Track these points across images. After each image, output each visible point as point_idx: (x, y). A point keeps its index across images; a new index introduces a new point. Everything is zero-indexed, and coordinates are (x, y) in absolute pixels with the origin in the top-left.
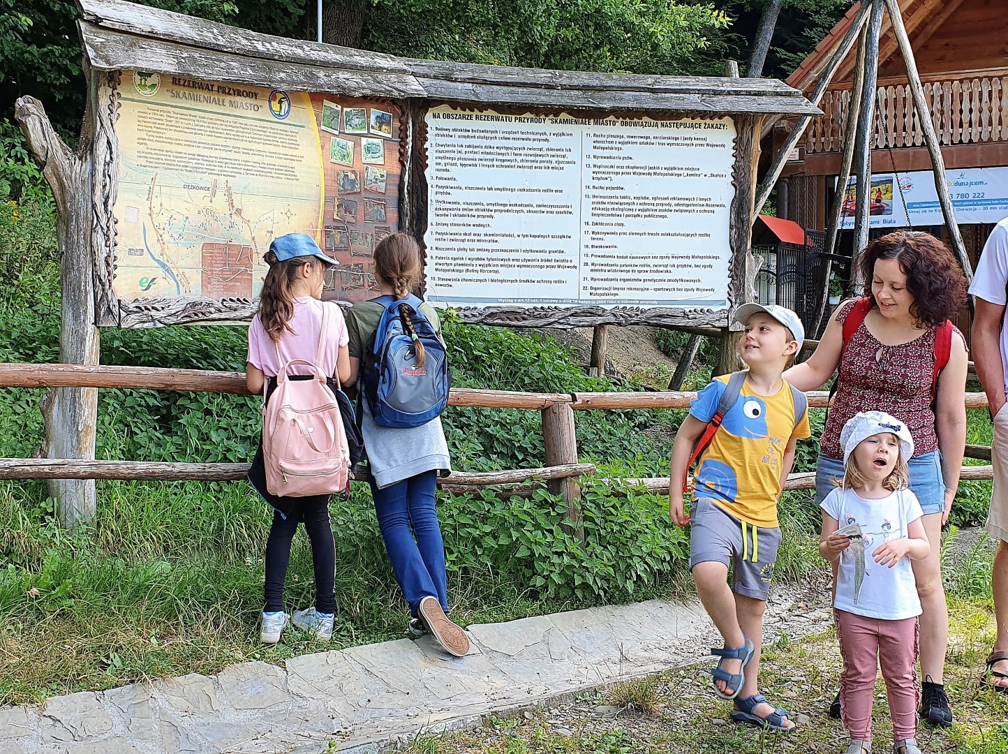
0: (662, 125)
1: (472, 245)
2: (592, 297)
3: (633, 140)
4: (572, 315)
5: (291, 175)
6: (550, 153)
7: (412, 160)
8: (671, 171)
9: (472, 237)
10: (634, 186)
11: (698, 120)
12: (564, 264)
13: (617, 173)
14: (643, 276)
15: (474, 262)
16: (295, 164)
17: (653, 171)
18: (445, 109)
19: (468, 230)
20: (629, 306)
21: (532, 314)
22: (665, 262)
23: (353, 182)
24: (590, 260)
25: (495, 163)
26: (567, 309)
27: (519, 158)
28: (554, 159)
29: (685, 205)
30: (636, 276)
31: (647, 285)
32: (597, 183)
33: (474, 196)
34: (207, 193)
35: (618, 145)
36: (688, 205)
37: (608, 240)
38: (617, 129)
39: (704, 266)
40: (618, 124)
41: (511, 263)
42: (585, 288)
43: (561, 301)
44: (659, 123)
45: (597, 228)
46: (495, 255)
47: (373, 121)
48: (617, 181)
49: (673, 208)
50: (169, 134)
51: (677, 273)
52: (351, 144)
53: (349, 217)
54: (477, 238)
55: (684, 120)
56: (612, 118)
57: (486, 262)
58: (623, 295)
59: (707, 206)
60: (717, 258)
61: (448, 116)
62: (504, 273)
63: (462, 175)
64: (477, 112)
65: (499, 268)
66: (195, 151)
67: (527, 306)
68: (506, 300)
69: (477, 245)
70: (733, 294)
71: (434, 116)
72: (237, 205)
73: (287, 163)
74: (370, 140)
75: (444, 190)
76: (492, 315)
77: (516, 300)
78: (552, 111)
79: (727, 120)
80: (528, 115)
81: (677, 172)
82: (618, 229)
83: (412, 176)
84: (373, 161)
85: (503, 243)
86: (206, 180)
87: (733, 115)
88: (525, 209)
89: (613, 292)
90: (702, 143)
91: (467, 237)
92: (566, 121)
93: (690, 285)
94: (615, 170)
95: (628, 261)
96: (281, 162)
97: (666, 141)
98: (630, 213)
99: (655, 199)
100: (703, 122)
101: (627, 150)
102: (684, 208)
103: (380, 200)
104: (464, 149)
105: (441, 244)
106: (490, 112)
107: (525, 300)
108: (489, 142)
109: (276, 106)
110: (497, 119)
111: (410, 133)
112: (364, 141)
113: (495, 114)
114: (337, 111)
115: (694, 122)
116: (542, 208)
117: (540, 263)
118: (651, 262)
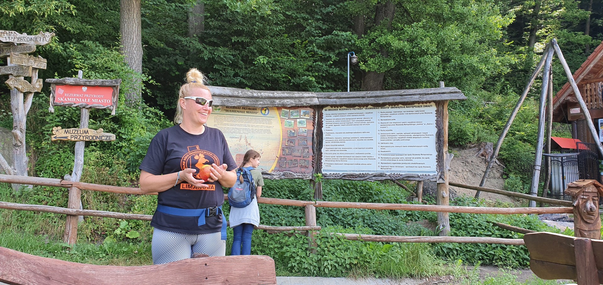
0: (407, 107)
1: (338, 152)
2: (382, 170)
3: (396, 113)
4: (374, 176)
5: (269, 132)
6: (365, 119)
7: (317, 125)
8: (411, 123)
9: (338, 149)
10: (396, 130)
11: (421, 104)
12: (370, 158)
13: (390, 125)
14: (401, 162)
15: (339, 158)
16: (270, 129)
17: (404, 124)
18: (329, 108)
19: (336, 147)
20: (396, 173)
21: (359, 176)
22: (410, 157)
23: (294, 133)
24: (381, 156)
25: (346, 124)
26: (372, 174)
27: (354, 122)
28: (366, 122)
29: (417, 135)
30: (399, 162)
31: (403, 165)
32: (382, 129)
33: (339, 136)
34: (238, 139)
35: (390, 115)
36: (418, 135)
37: (387, 149)
38: (389, 110)
39: (426, 158)
40: (390, 108)
41: (351, 158)
42: (379, 166)
43: (370, 171)
44: (406, 106)
45: (382, 145)
46: (346, 155)
47: (302, 113)
48: (389, 128)
49: (412, 137)
50: (224, 122)
51: (415, 161)
52: (293, 121)
53: (292, 144)
54: (339, 149)
55: (415, 105)
56: (387, 106)
57: (343, 158)
58: (393, 169)
59: (426, 135)
60: (431, 155)
61: (329, 110)
62: (349, 162)
63: (334, 129)
64: (339, 108)
65: (347, 160)
66: (234, 127)
67: (357, 173)
68: (350, 171)
69: (339, 152)
70: (438, 168)
71: (325, 110)
72: (249, 142)
73: (268, 129)
74: (301, 120)
75: (329, 134)
76: (344, 176)
77: (353, 171)
78: (366, 105)
79: (433, 104)
80: (357, 107)
81: (413, 123)
82: (391, 145)
83: (318, 130)
84: (302, 126)
85: (349, 151)
86: (238, 135)
87: (434, 101)
88: (356, 139)
89: (389, 168)
90: (423, 112)
91: (336, 150)
92: (370, 108)
93: (420, 165)
94: (389, 124)
95: (395, 157)
96: (265, 128)
97: (409, 113)
98: (395, 139)
99: (405, 134)
100: (423, 105)
101: (393, 117)
102: (417, 136)
103: (305, 138)
104: (335, 120)
105: (327, 152)
106: (344, 107)
107: (357, 171)
108: (343, 117)
109: (263, 112)
110: (346, 109)
111: (317, 116)
112: (298, 120)
113: (346, 108)
114: (288, 112)
115: (419, 105)
116: (362, 139)
117: (362, 158)
118: (404, 157)
